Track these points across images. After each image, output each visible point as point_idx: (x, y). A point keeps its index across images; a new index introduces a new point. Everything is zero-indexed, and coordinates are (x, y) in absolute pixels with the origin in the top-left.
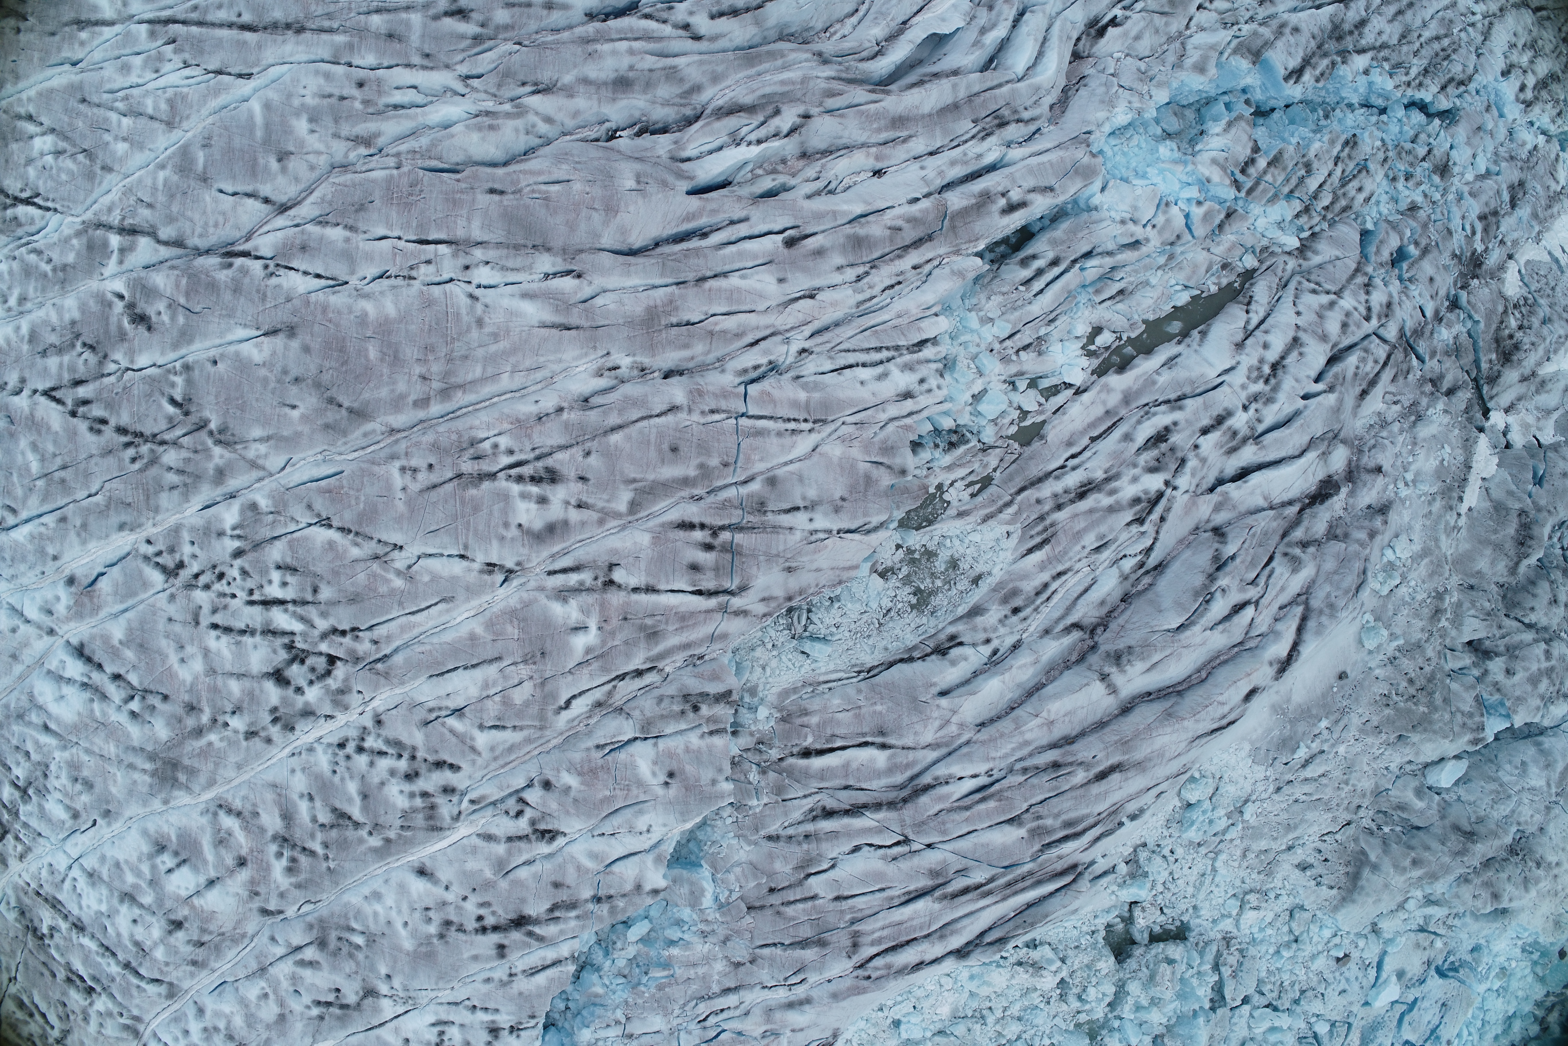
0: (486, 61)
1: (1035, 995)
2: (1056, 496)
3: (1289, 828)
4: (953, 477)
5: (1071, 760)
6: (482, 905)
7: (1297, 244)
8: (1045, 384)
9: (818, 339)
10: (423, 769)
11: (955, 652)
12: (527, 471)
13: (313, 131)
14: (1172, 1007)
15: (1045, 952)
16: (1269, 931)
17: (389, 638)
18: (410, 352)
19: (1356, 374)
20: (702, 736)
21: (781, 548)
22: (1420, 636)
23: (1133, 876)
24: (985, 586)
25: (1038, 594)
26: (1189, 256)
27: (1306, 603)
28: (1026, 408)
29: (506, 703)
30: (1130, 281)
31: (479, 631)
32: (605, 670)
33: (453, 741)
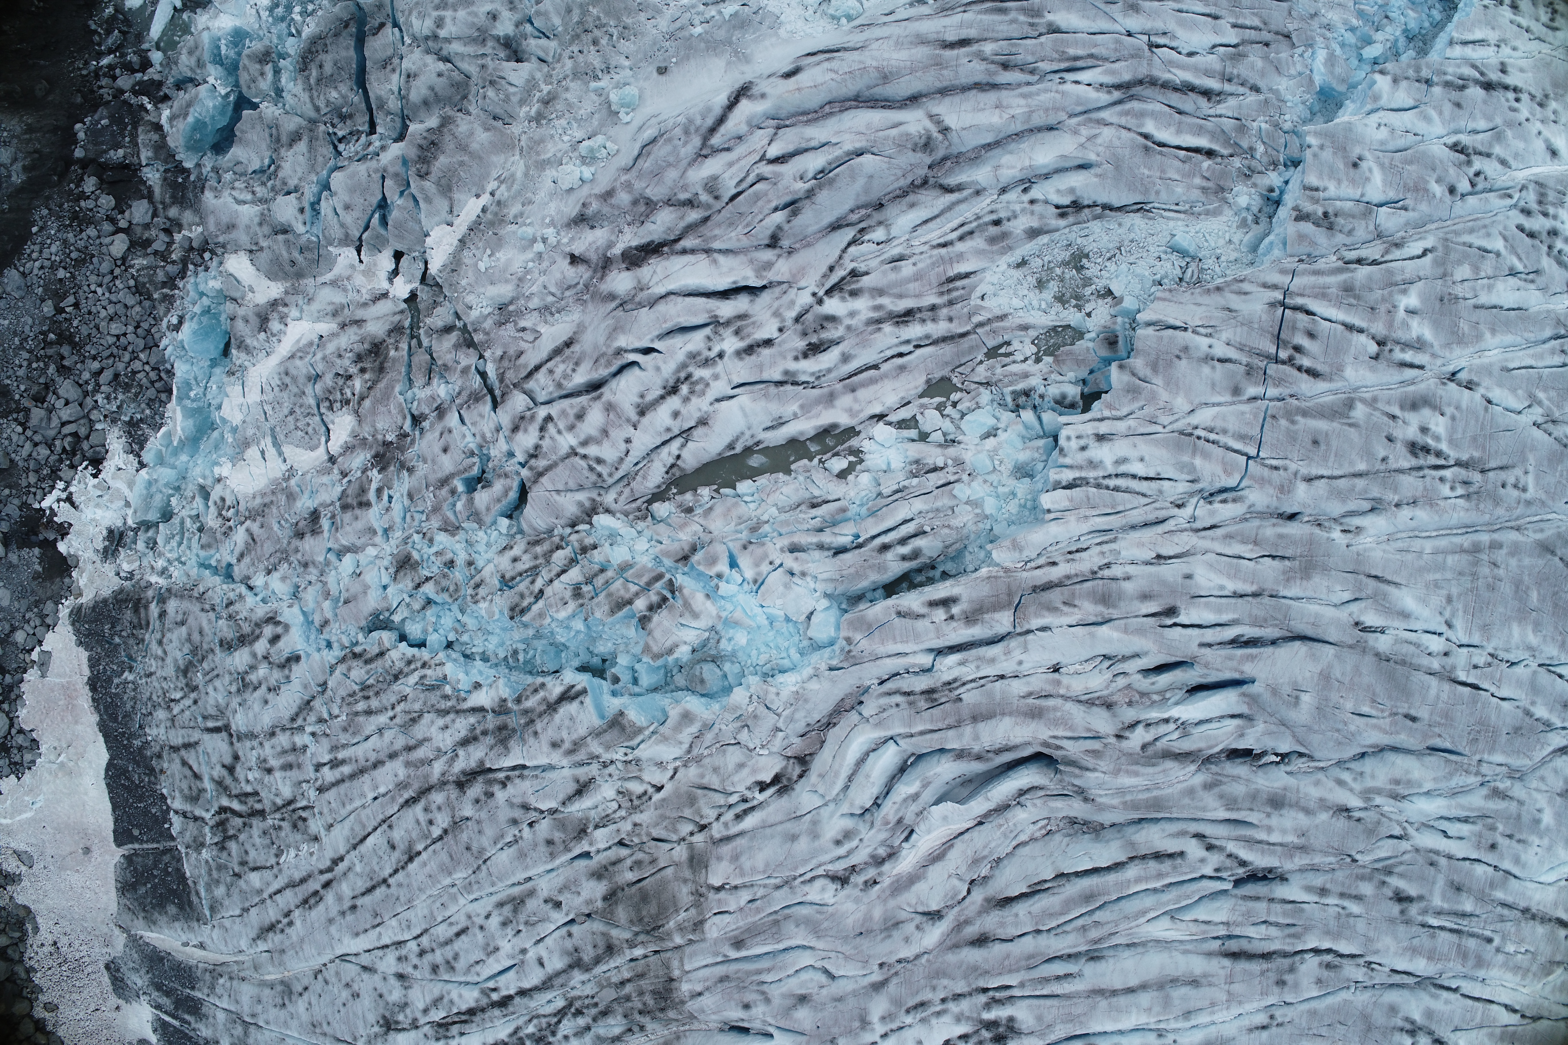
0: (1386, 849)
2: (934, 320)
4: (1024, 366)
5: (992, 67)
6: (1513, 110)
7: (595, 518)
8: (913, 433)
9: (1162, 514)
10: (1544, 236)
11: (1066, 201)
12: (1432, 460)
13: (1539, 811)
17: (1553, 352)
18: (1506, 588)
19: (577, 364)
20: (1325, 189)
21: (1239, 329)
22: (571, 85)
24: (1017, 256)
25: (971, 233)
26: (731, 528)
27: (704, 145)
28: (937, 413)
29: (1476, 269)
30: (802, 516)
31: (1488, 335)
32: (1391, 272)
33: (1519, 251)
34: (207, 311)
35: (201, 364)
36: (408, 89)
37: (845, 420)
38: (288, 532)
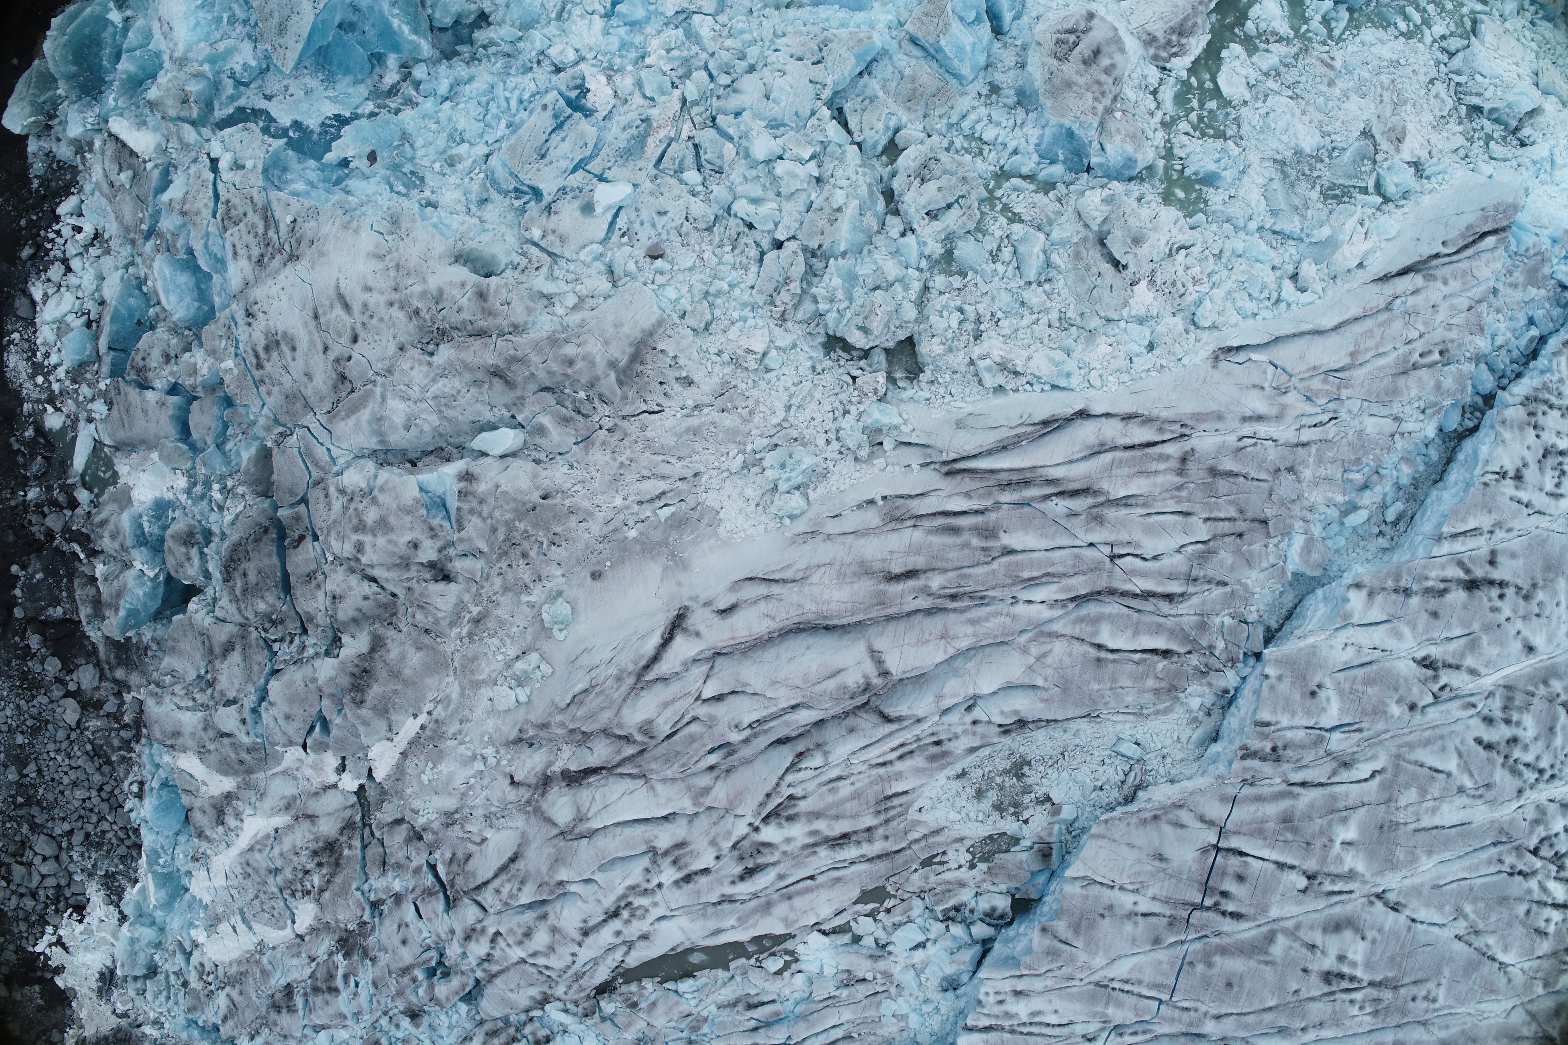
1: (1007, 331)
2: (870, 841)
3: (695, 432)
4: (959, 874)
5: (939, 601)
6: (1495, 610)
7: (548, 1008)
8: (847, 938)
10: (1503, 747)
11: (1010, 720)
12: (1345, 985)
14: (864, 270)
15: (990, 381)
16: (735, 315)
17: (1488, 861)
19: (522, 883)
20: (1277, 723)
21: (1167, 883)
22: (502, 600)
23: (879, 431)
24: (958, 768)
26: (673, 1024)
27: (637, 683)
28: (870, 919)
29: (1423, 792)
30: (738, 1017)
31: (1424, 858)
32: (1334, 798)
33: (1473, 767)
34: (165, 784)
35: (166, 833)
36: (335, 610)
37: (779, 930)
38: (267, 1001)
